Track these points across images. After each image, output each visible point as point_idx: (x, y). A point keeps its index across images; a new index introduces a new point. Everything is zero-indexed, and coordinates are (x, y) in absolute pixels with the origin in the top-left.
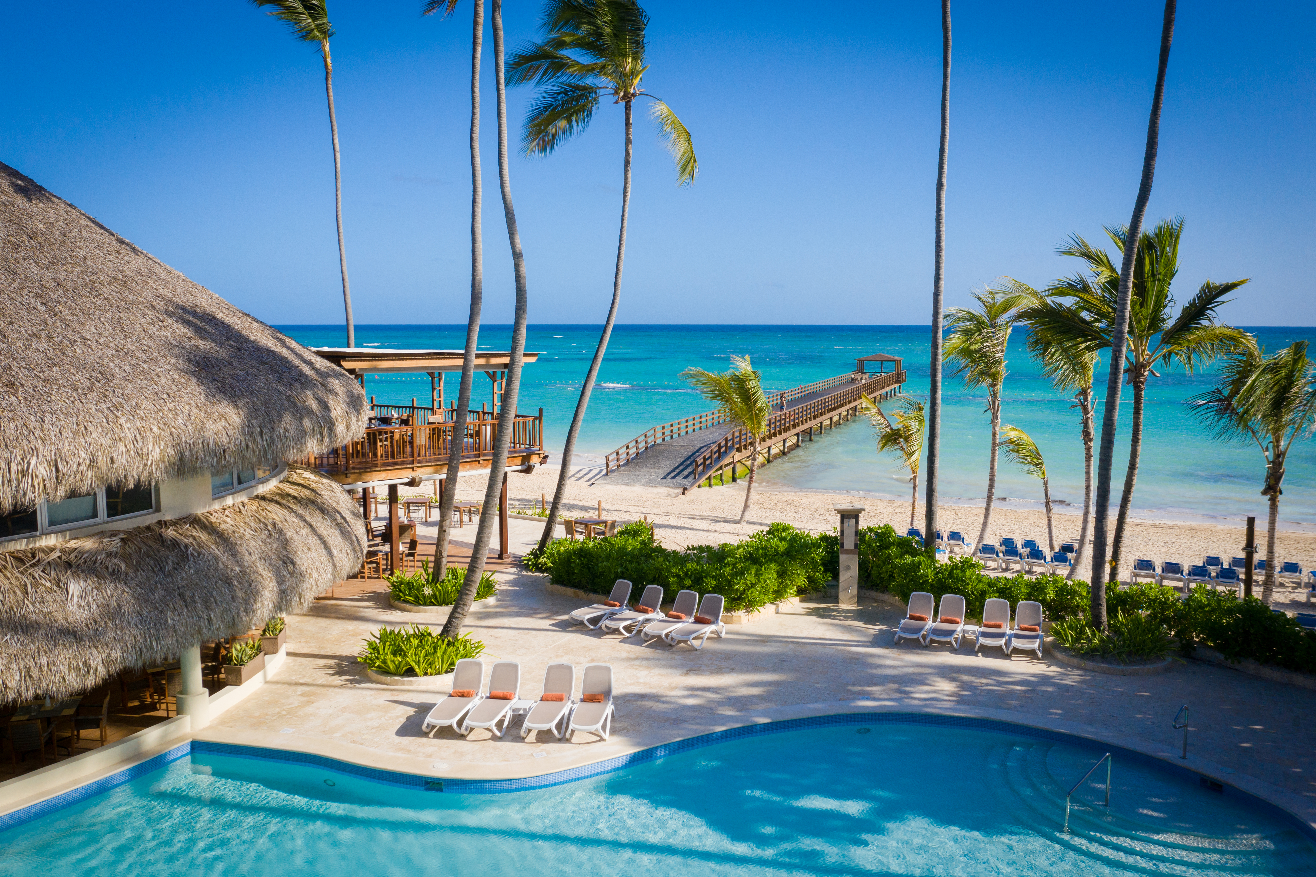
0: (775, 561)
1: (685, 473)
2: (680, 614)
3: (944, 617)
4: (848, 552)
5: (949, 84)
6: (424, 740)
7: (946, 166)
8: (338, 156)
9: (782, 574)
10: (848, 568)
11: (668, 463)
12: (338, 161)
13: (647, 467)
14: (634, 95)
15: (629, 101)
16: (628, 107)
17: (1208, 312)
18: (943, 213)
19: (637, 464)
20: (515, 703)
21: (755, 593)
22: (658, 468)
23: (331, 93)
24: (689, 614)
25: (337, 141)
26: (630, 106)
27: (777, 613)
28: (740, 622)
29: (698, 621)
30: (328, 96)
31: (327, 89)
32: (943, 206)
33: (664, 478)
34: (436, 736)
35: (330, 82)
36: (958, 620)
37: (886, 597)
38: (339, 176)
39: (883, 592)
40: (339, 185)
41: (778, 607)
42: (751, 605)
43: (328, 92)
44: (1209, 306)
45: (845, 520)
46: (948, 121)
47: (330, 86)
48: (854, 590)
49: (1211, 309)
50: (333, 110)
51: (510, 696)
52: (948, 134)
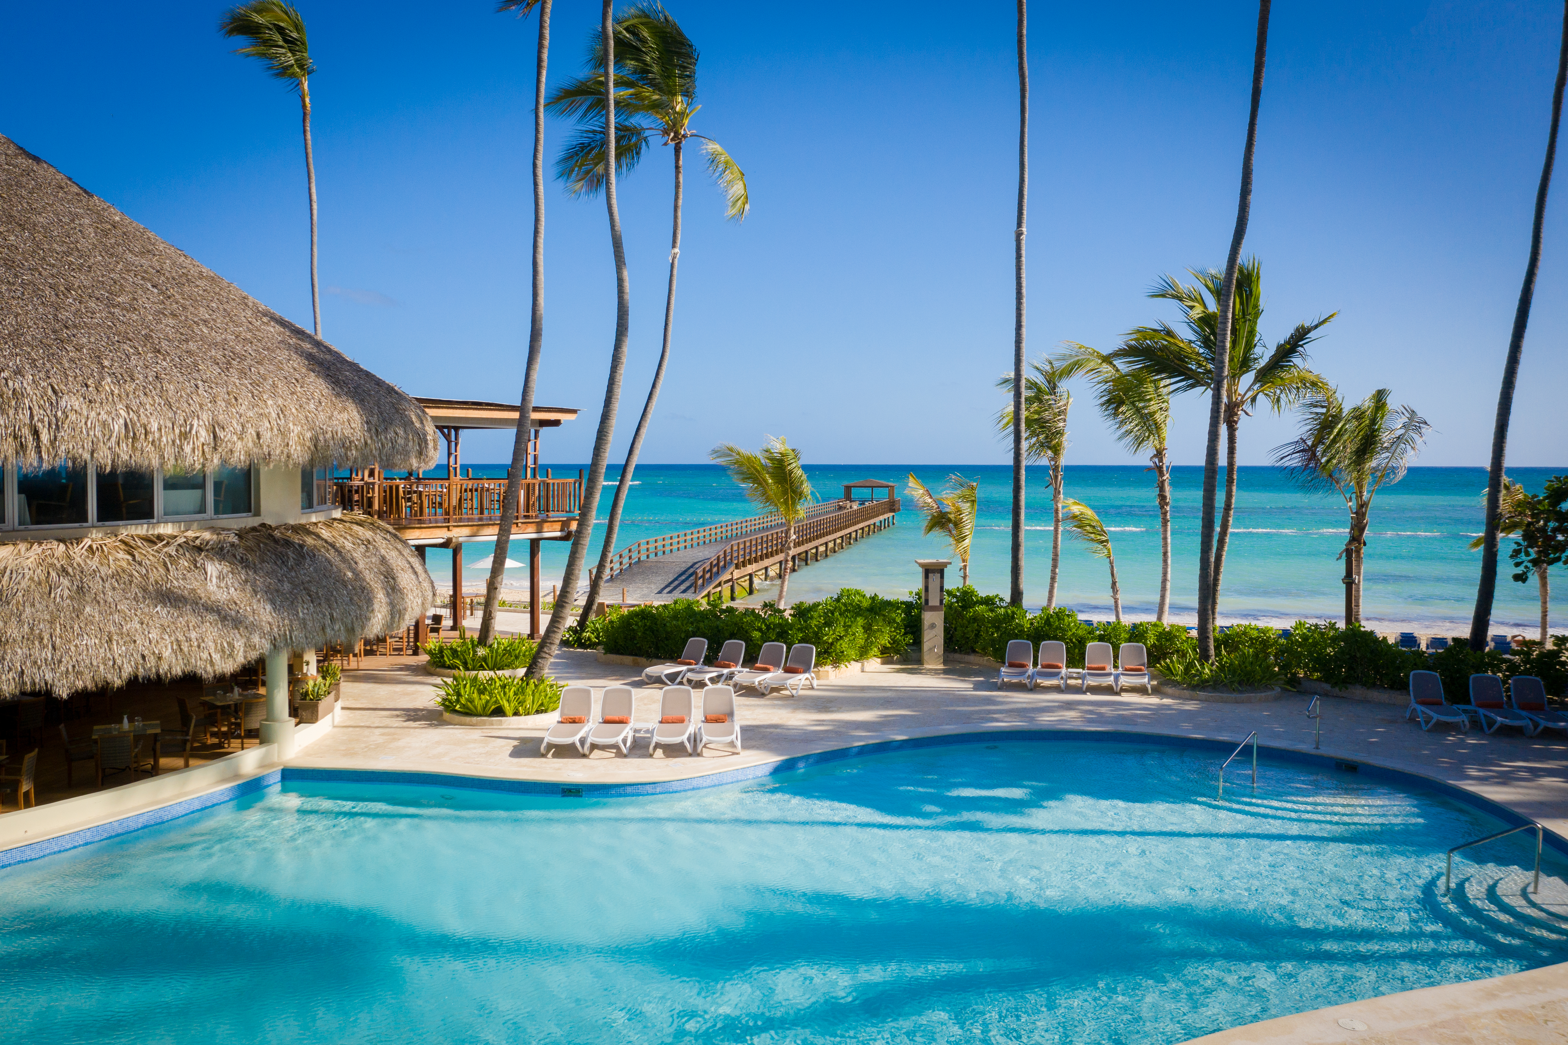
0: (861, 615)
1: (683, 587)
2: (768, 666)
3: (1045, 663)
4: (934, 609)
5: (1026, 130)
6: (543, 760)
7: (1025, 212)
8: (315, 206)
9: (867, 629)
10: (933, 626)
11: (659, 578)
12: (315, 212)
13: (636, 583)
14: (684, 136)
15: (679, 143)
16: (677, 150)
17: (1300, 348)
18: (1023, 259)
19: (623, 580)
20: (632, 724)
21: (844, 645)
22: (649, 583)
23: (309, 136)
24: (777, 665)
25: (314, 190)
26: (680, 148)
27: (863, 671)
28: (827, 677)
29: (787, 670)
30: (305, 140)
31: (305, 132)
32: (1023, 252)
33: (660, 592)
34: (554, 756)
35: (308, 124)
36: (1060, 665)
37: (972, 658)
38: (315, 229)
39: (968, 654)
40: (315, 239)
41: (863, 665)
42: (836, 663)
43: (305, 135)
44: (1300, 343)
45: (930, 575)
46: (1027, 166)
47: (308, 128)
48: (939, 650)
49: (1301, 346)
50: (311, 155)
51: (627, 719)
52: (1026, 180)
